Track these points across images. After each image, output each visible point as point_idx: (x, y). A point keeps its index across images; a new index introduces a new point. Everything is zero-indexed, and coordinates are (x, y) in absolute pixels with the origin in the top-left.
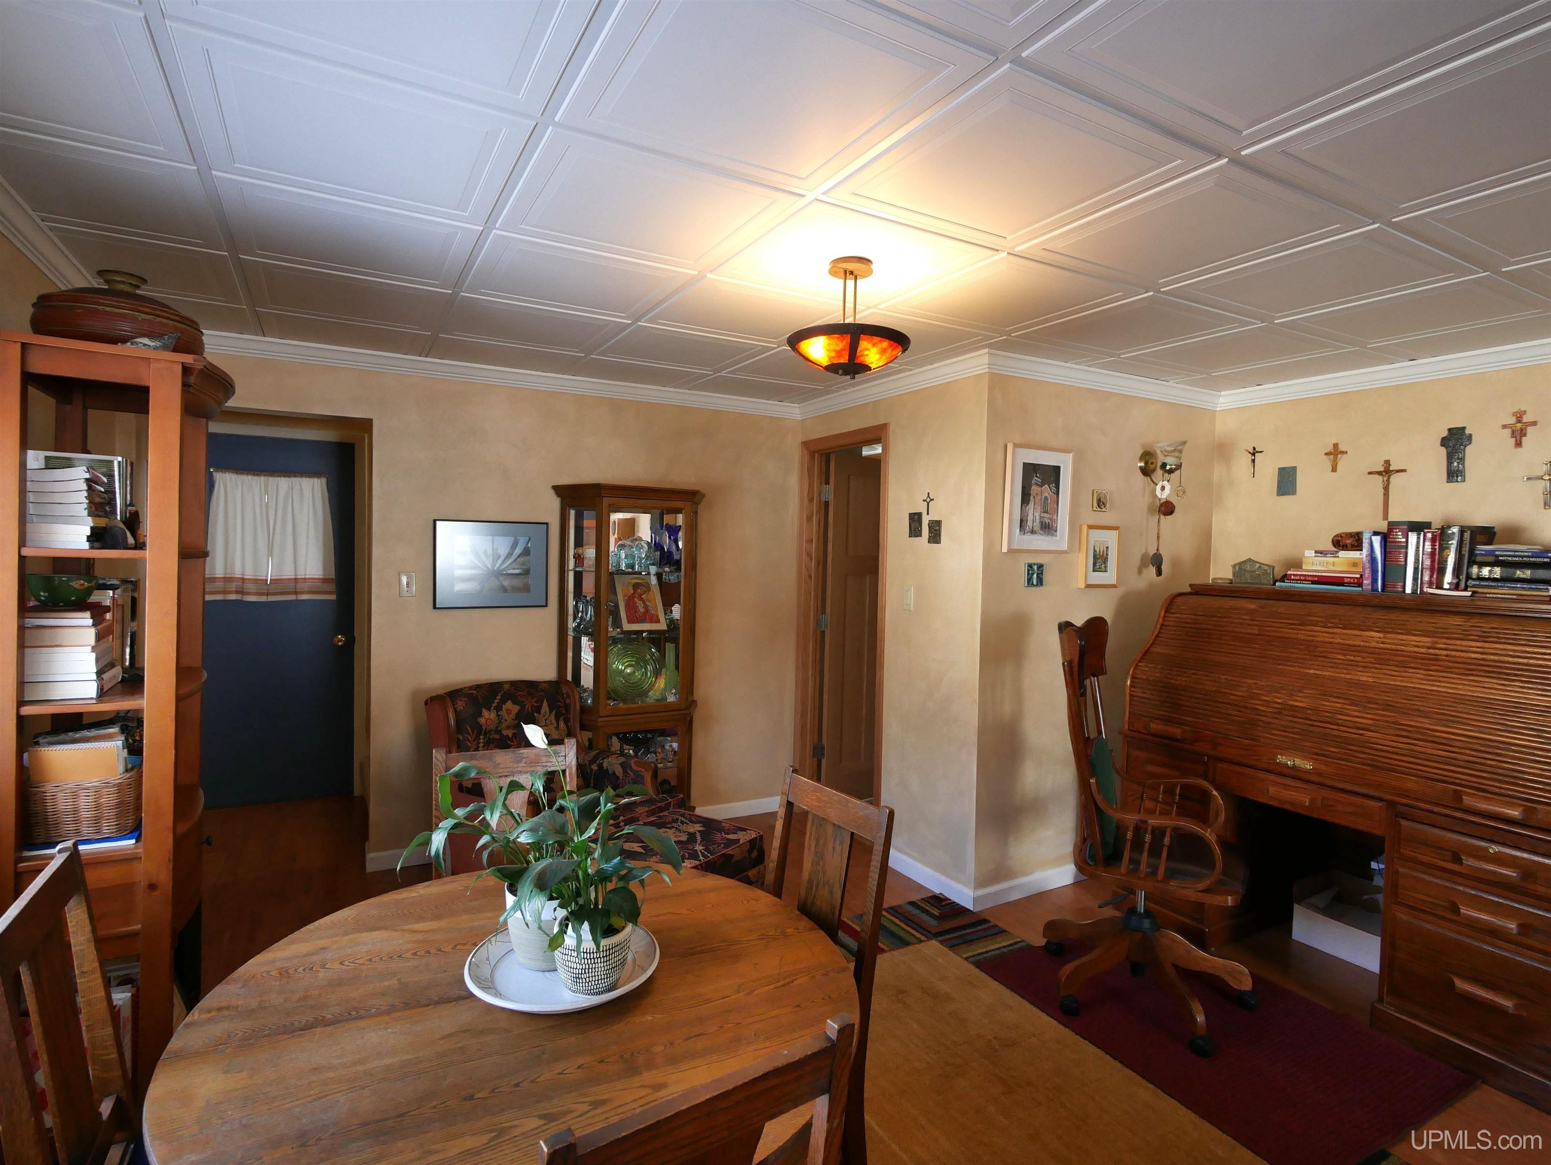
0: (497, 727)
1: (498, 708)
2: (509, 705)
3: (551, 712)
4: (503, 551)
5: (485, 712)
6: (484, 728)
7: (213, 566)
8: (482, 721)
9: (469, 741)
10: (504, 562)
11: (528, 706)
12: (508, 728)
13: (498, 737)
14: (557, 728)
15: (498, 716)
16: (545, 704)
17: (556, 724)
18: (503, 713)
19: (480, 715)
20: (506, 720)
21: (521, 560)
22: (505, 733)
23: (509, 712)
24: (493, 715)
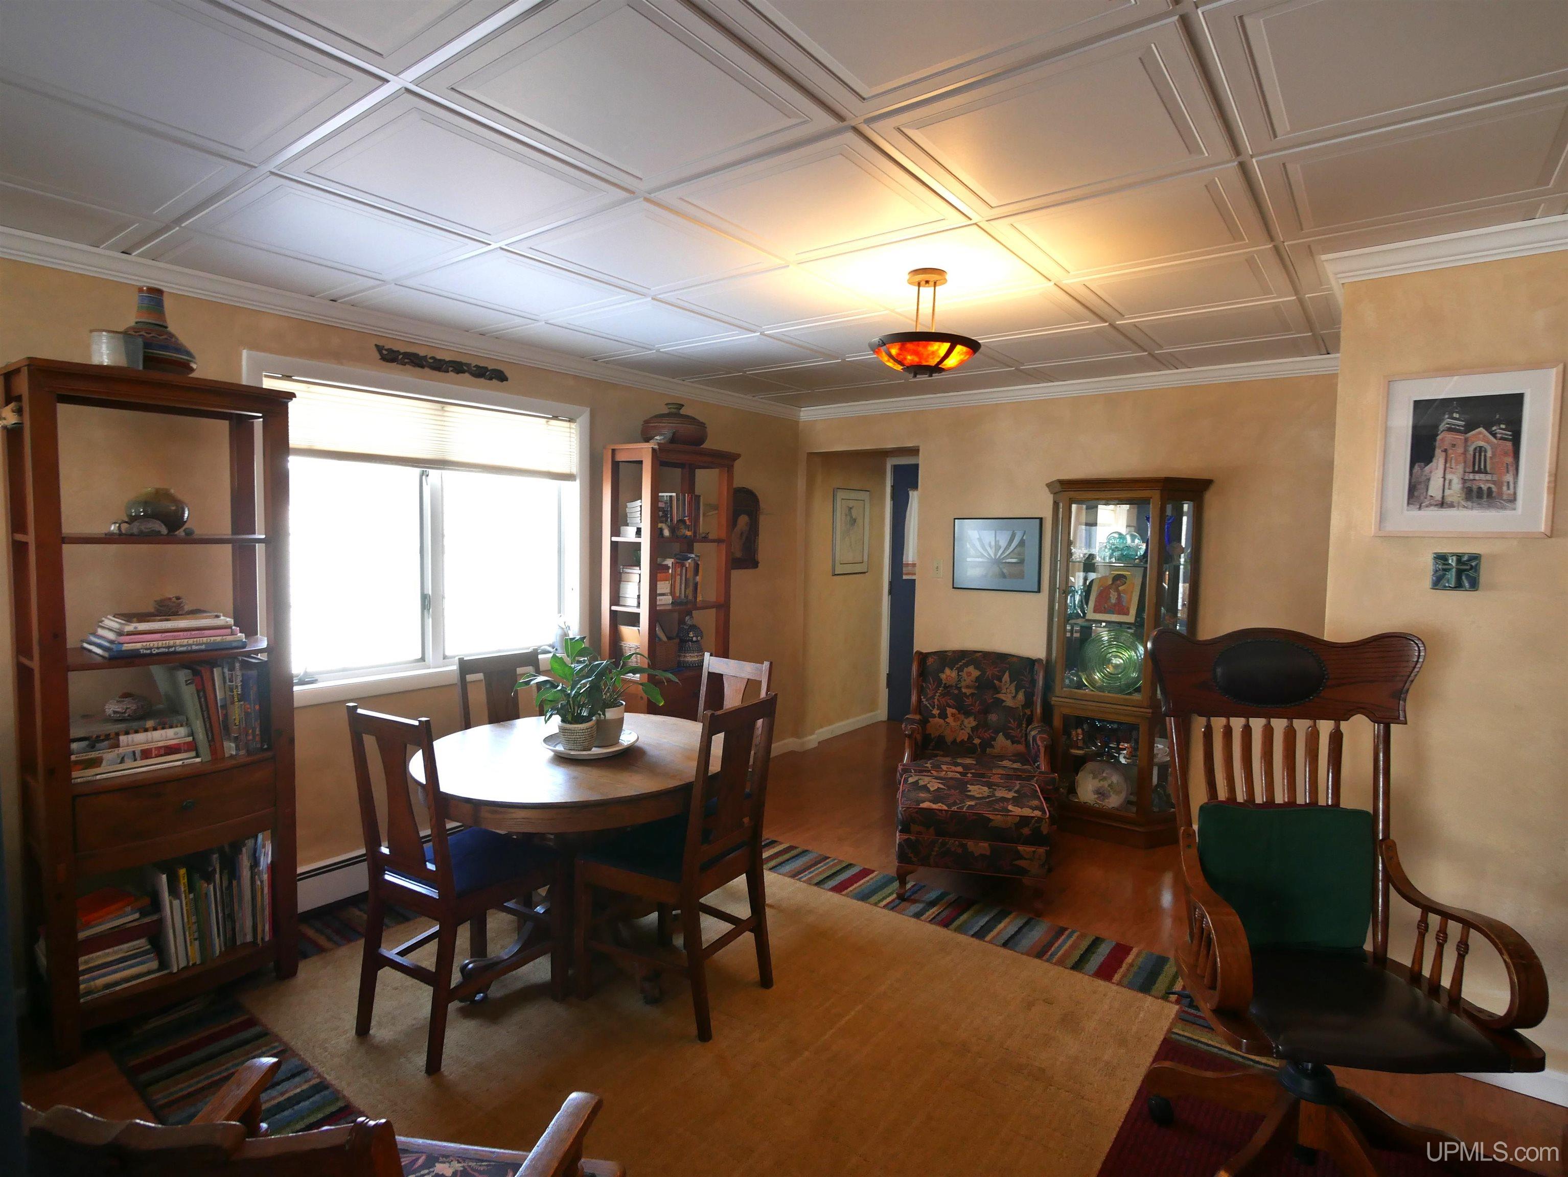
0: (956, 685)
1: (960, 670)
2: (971, 669)
3: (1011, 682)
4: (1003, 543)
5: (947, 671)
6: (944, 682)
7: (908, 556)
8: (943, 676)
9: (929, 689)
10: (1003, 552)
11: (989, 673)
12: (968, 687)
13: (956, 692)
14: (1014, 697)
15: (958, 675)
16: (1007, 675)
17: (1014, 694)
18: (964, 674)
19: (943, 672)
20: (965, 680)
21: (1018, 549)
22: (964, 690)
23: (969, 674)
24: (954, 674)
